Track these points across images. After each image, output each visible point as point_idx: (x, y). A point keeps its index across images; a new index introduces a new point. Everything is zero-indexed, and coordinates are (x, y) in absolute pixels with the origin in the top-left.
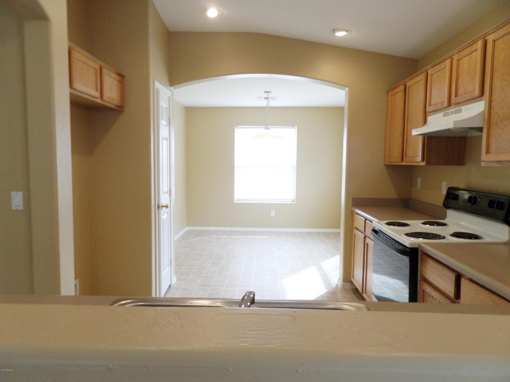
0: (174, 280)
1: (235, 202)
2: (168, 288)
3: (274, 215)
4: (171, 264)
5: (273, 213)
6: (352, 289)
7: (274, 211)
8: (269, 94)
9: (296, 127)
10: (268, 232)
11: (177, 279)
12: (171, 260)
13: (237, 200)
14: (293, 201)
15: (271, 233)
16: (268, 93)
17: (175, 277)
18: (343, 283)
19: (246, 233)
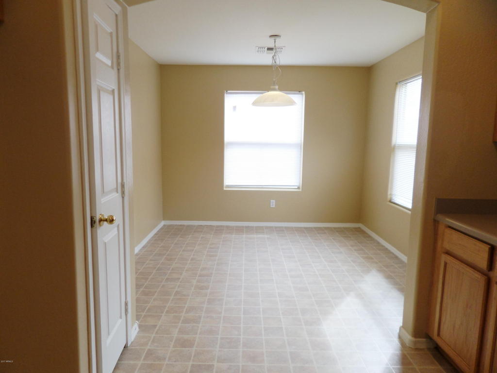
0: (134, 331)
1: (225, 189)
2: (123, 351)
3: (274, 206)
4: (126, 310)
5: (273, 203)
6: (429, 349)
7: (274, 201)
8: (278, 40)
9: (304, 92)
10: (267, 228)
11: (140, 326)
12: (126, 304)
13: (228, 186)
14: (299, 188)
15: (271, 229)
16: (276, 37)
17: (136, 326)
18: (413, 339)
19: (240, 230)
